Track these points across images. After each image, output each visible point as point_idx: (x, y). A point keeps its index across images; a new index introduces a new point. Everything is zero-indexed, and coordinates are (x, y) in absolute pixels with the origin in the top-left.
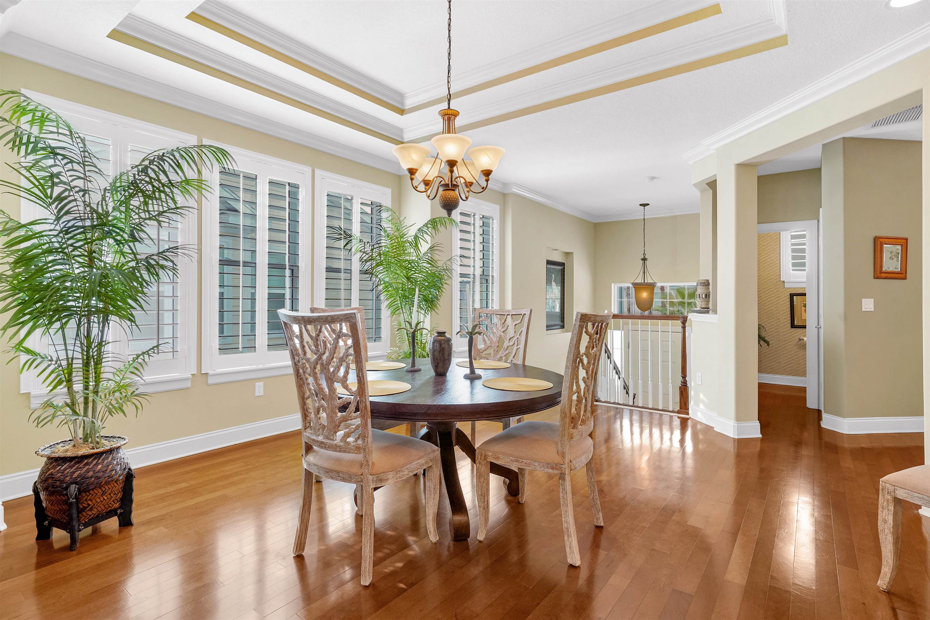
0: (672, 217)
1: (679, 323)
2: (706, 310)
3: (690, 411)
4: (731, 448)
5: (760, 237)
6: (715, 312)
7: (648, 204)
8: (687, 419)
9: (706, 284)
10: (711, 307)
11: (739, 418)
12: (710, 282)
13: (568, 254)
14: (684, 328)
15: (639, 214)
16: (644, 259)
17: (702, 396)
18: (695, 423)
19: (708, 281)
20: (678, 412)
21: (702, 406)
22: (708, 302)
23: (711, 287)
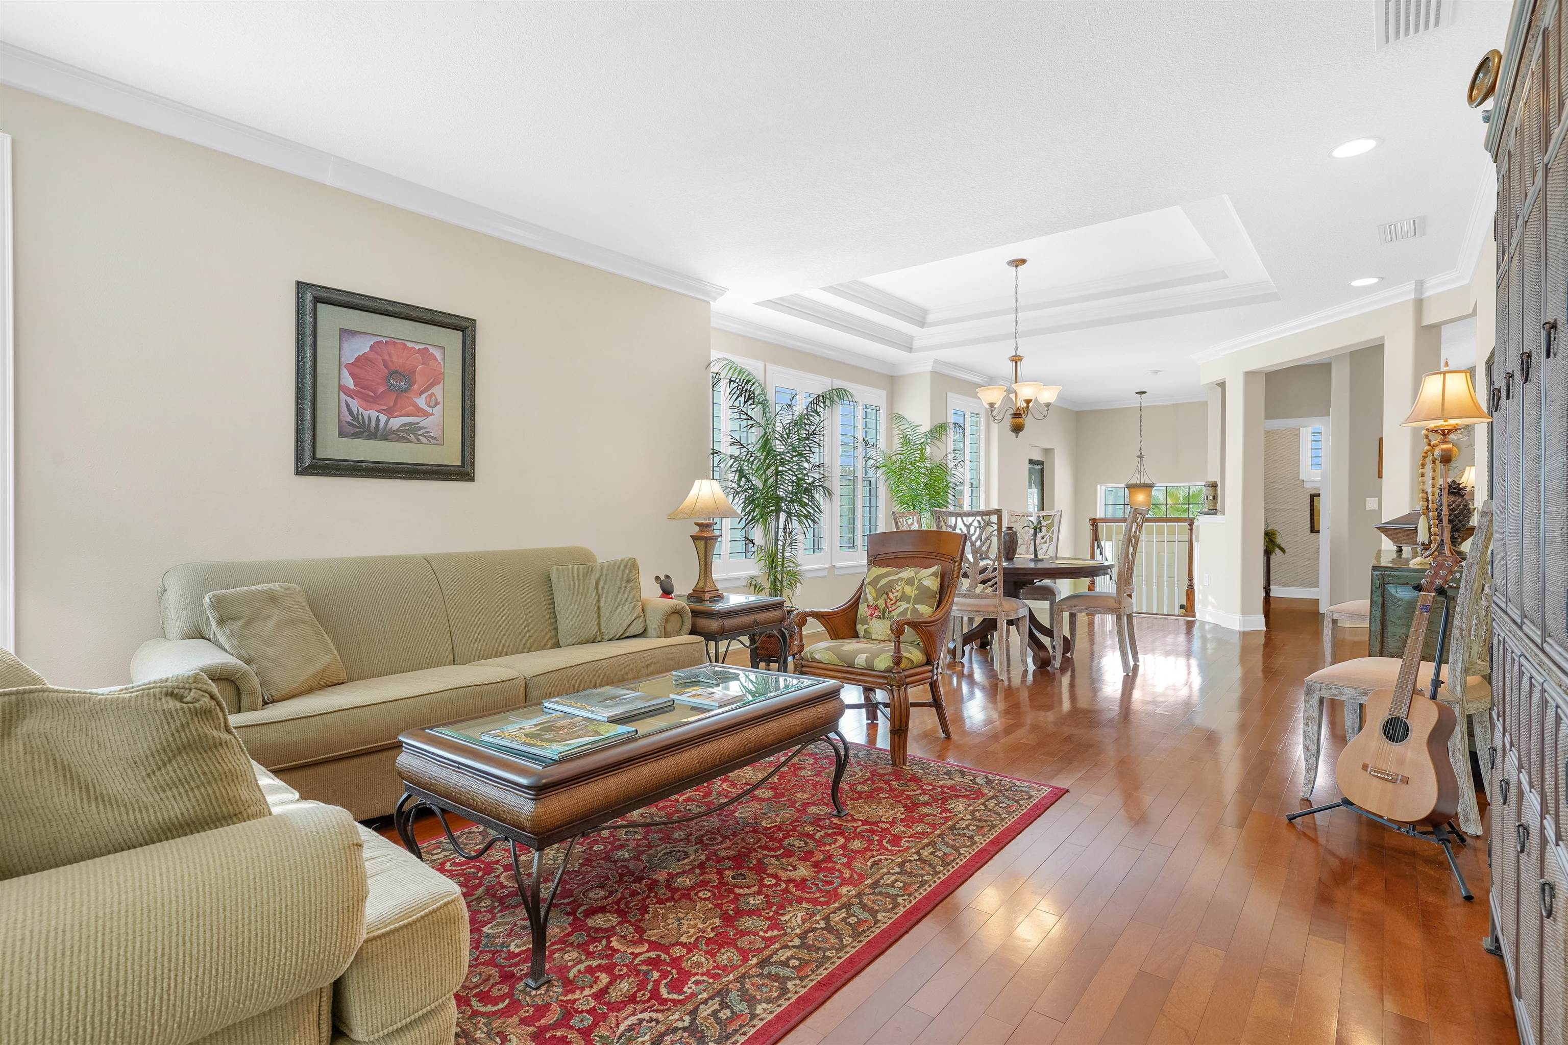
0: (1173, 405)
1: (1186, 525)
2: (1214, 511)
3: (1197, 615)
4: (1236, 640)
5: (1268, 433)
6: (1223, 513)
7: (1145, 392)
8: (1193, 622)
9: (1214, 485)
10: (1218, 508)
11: (1245, 611)
12: (1219, 483)
13: (1048, 451)
14: (1191, 530)
15: (1136, 401)
16: (1141, 457)
17: (1210, 598)
18: (1203, 623)
19: (1216, 482)
20: (1185, 616)
21: (1210, 608)
22: (1216, 503)
23: (1219, 488)
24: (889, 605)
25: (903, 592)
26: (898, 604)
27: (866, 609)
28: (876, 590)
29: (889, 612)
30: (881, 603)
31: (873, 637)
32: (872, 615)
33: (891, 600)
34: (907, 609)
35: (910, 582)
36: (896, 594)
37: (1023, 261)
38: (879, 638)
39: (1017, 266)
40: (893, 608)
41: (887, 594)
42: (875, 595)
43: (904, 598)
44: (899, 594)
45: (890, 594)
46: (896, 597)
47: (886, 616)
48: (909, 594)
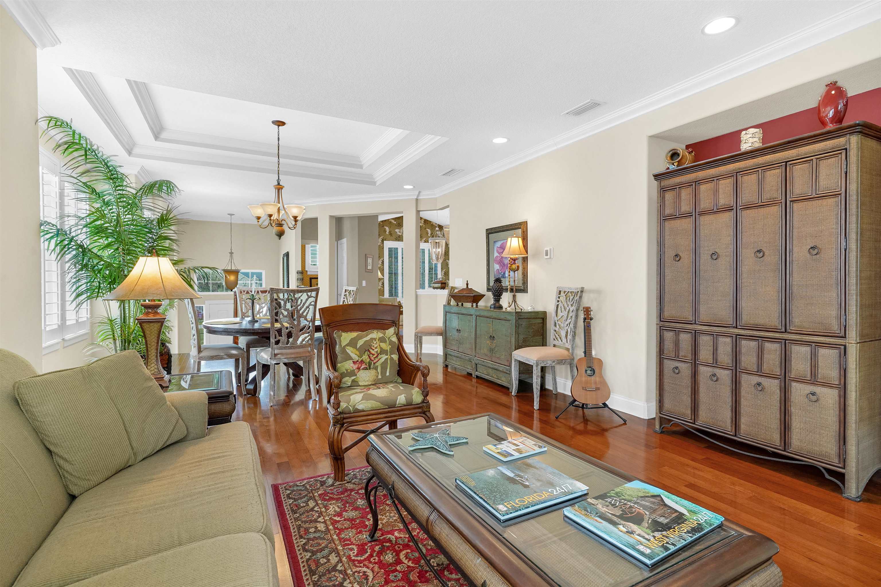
16: (231, 253)
24: (373, 359)
25: (381, 348)
26: (380, 356)
27: (352, 365)
28: (357, 349)
29: (374, 363)
30: (365, 357)
31: (361, 384)
32: (359, 368)
33: (373, 355)
34: (387, 359)
35: (382, 340)
36: (376, 350)
37: (283, 124)
38: (366, 384)
39: (279, 126)
40: (377, 360)
41: (369, 351)
42: (358, 353)
43: (383, 352)
44: (379, 350)
45: (371, 350)
46: (377, 352)
47: (372, 367)
48: (386, 349)
